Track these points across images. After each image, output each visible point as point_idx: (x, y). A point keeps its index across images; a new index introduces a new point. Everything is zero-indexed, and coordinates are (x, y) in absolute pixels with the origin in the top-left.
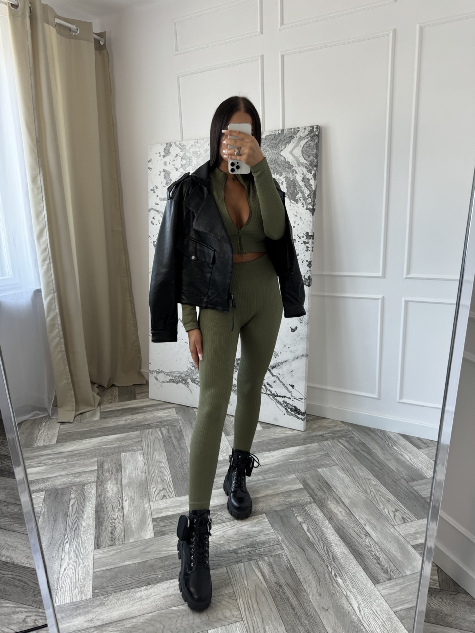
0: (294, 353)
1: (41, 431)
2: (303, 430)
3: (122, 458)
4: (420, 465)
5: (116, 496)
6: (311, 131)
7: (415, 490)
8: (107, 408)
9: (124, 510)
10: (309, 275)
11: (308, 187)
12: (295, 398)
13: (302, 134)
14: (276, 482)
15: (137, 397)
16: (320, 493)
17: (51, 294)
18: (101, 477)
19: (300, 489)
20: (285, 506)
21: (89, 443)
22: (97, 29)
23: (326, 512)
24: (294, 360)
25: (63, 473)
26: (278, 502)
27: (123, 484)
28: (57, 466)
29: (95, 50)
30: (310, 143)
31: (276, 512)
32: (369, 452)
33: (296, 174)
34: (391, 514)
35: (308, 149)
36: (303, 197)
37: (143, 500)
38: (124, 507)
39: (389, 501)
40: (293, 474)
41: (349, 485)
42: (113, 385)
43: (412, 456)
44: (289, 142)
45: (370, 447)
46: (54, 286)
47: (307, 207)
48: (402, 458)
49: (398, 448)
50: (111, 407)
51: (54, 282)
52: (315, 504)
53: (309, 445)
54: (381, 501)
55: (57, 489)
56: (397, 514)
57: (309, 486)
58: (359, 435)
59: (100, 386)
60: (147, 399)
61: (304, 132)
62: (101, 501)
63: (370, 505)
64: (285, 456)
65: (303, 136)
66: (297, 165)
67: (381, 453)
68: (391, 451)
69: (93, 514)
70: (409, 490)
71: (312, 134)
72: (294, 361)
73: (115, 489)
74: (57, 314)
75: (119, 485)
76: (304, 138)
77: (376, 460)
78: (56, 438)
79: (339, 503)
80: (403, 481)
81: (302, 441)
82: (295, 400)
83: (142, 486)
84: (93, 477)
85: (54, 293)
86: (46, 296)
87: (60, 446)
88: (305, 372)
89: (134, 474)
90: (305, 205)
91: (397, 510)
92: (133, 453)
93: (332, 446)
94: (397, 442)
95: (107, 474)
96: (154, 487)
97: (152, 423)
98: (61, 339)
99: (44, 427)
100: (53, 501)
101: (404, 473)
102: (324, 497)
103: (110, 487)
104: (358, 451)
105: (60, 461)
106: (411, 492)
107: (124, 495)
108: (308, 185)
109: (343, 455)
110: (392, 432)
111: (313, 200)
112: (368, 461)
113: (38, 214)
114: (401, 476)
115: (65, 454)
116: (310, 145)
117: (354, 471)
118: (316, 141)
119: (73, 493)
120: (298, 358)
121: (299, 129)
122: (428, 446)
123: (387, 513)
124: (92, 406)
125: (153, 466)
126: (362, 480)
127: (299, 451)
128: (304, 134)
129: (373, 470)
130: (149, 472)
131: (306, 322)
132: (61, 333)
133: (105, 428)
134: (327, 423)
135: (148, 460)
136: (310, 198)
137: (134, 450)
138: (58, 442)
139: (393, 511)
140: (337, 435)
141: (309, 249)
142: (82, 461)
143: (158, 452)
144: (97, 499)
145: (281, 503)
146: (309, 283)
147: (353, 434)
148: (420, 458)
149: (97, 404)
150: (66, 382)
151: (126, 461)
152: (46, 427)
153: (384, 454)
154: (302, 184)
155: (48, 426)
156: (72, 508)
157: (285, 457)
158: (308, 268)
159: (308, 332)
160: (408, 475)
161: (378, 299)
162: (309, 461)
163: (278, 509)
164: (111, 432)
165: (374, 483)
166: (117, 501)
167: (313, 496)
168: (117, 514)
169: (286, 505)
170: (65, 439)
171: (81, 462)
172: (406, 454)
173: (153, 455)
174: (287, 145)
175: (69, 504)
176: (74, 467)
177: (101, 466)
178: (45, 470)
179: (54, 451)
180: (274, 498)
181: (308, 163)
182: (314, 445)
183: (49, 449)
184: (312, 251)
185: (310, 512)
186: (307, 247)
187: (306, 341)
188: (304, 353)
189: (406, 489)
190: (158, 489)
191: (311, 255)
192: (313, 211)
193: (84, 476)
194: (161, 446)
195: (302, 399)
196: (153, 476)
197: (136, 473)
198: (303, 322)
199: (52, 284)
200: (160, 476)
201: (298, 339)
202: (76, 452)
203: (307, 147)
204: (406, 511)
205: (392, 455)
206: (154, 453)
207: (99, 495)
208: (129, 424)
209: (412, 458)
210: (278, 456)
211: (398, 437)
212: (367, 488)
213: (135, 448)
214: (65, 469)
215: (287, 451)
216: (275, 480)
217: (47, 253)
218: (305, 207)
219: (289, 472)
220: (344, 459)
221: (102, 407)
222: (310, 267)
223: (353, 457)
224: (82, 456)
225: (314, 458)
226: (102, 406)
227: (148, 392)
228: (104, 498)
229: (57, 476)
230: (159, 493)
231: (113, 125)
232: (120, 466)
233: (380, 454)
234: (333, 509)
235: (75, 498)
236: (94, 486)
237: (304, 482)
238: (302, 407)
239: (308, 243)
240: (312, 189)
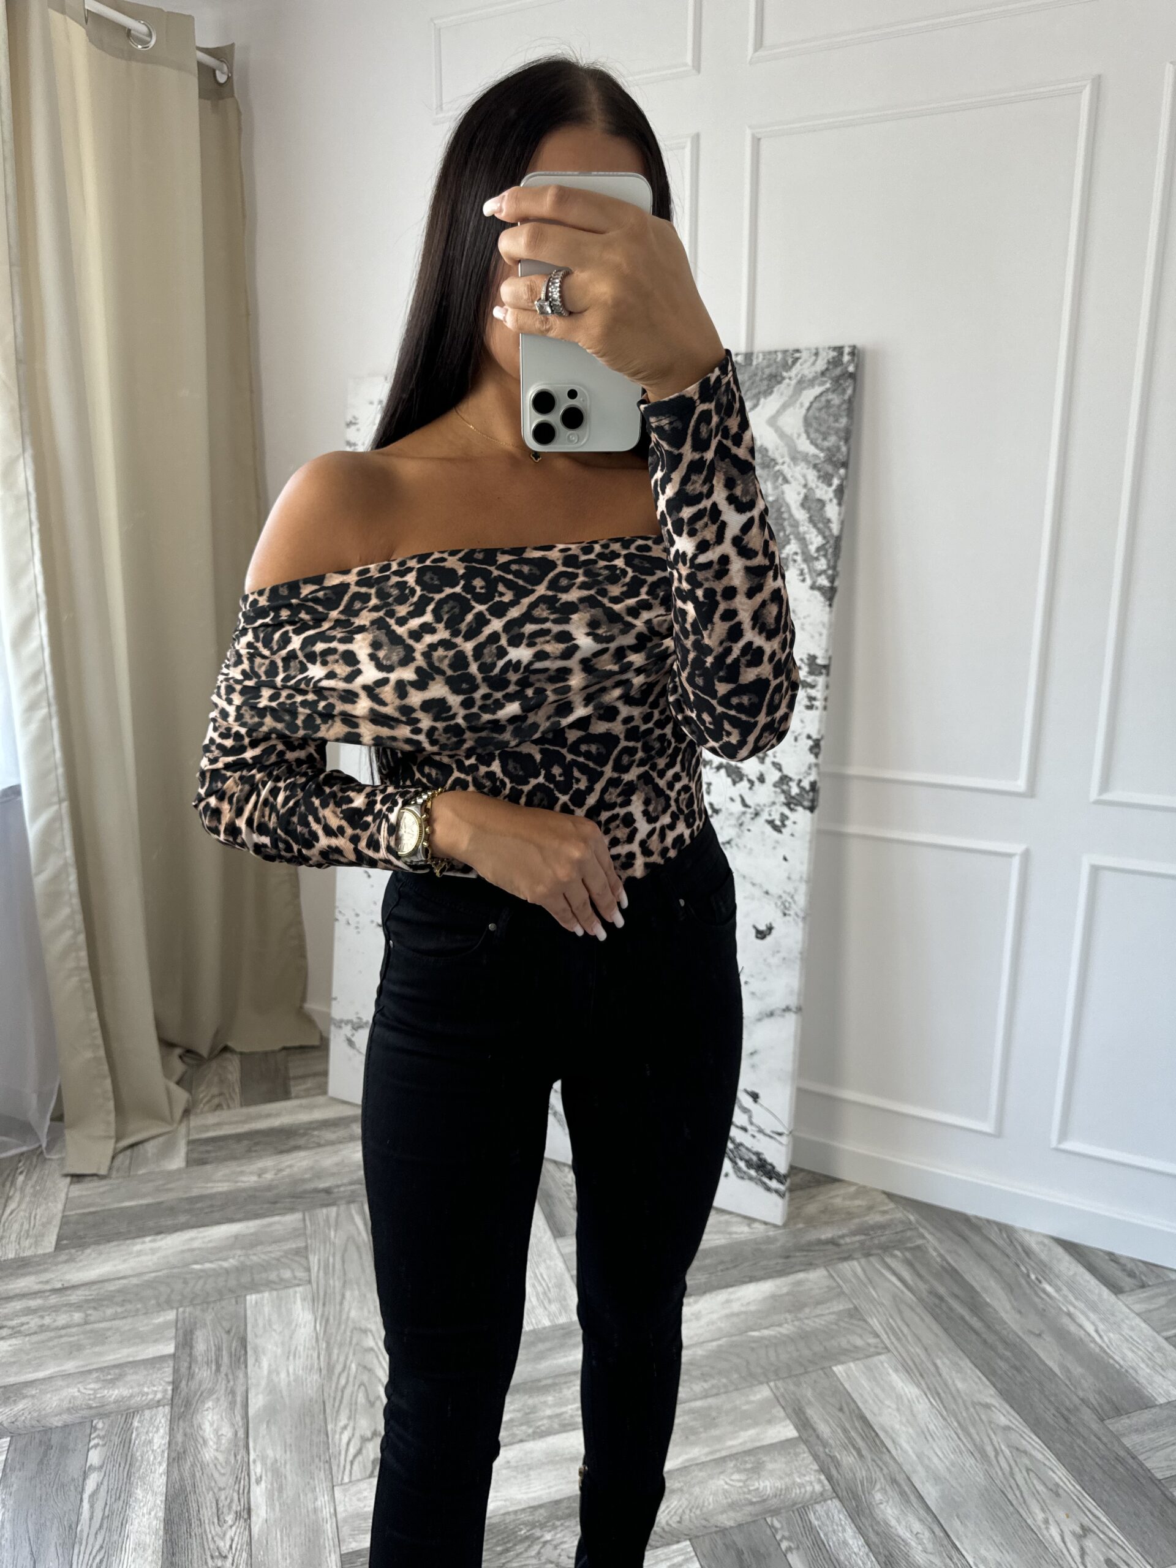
0: (761, 999)
1: (12, 1206)
2: (779, 1221)
3: (249, 1313)
4: (1130, 1354)
5: (227, 1462)
6: (836, 362)
7: (1127, 1450)
8: (207, 1128)
9: (254, 1518)
10: (812, 778)
11: (820, 525)
12: (761, 1131)
13: (806, 368)
14: (714, 1414)
15: (294, 1090)
16: (848, 1459)
17: (49, 805)
18: (184, 1383)
19: (788, 1440)
20: (750, 1508)
21: (153, 1251)
22: (207, 37)
23: (872, 1535)
24: (759, 1020)
25: (70, 1366)
26: (725, 1492)
27: (251, 1412)
28: (51, 1339)
29: (202, 96)
30: (830, 396)
31: (723, 1531)
32: (975, 1303)
33: (786, 487)
34: (1069, 1545)
35: (823, 414)
36: (803, 553)
37: (312, 1478)
38: (253, 1506)
39: (1055, 1491)
40: (761, 1383)
41: (932, 1427)
42: (226, 1049)
43: (1101, 1320)
44: (768, 392)
45: (975, 1284)
46: (62, 783)
47: (814, 582)
48: (1073, 1328)
49: (1058, 1290)
50: (219, 1125)
51: (61, 770)
52: (836, 1502)
53: (801, 1276)
54: (1035, 1494)
55: (48, 1430)
56: (1089, 1544)
57: (814, 1430)
58: (940, 1241)
59: (189, 1053)
60: (321, 1099)
61: (814, 364)
62: (182, 1479)
63: (1001, 1508)
64: (733, 1315)
65: (810, 376)
66: (787, 459)
67: (1008, 1307)
68: (1037, 1300)
69: (156, 1533)
70: (1109, 1449)
71: (838, 371)
72: (759, 1024)
73: (227, 1431)
74: (66, 865)
75: (238, 1418)
76: (812, 383)
77: (996, 1333)
78: (55, 1231)
79: (908, 1501)
80: (1087, 1415)
81: (780, 1261)
82: (759, 1136)
83: (308, 1421)
84: (159, 1386)
85: (60, 802)
86: (36, 812)
87: (66, 1262)
88: (791, 1058)
89: (283, 1375)
90: (807, 577)
91: (1086, 1531)
92: (283, 1293)
93: (865, 1280)
94: (1051, 1269)
95: (204, 1373)
96: (345, 1427)
97: (338, 1186)
98: (77, 933)
99: (22, 1190)
100: (31, 1479)
101: (1088, 1385)
102: (861, 1474)
103: (212, 1425)
104: (941, 1298)
105: (62, 1319)
106: (1118, 1458)
107: (252, 1456)
108: (818, 519)
109: (900, 1312)
110: (1031, 1233)
111: (832, 563)
112: (974, 1337)
113: (16, 575)
114: (1081, 1394)
115: (79, 1292)
116: (828, 401)
117: (940, 1375)
118: (849, 392)
119: (96, 1446)
120: (771, 1014)
121: (797, 355)
122: (1143, 1286)
123: (1058, 1539)
124: (161, 1118)
125: (341, 1345)
126: (967, 1409)
127: (774, 1297)
128: (814, 369)
129: (994, 1372)
130: (330, 1368)
131: (801, 914)
132: (79, 918)
133: (201, 1198)
134: (844, 1199)
135: (327, 1320)
136: (825, 556)
137: (285, 1284)
138: (58, 1247)
139: (1074, 1533)
140: (876, 1241)
141: (816, 703)
142: (129, 1320)
143: (356, 1293)
144: (168, 1473)
145: (735, 1497)
146: (813, 801)
147: (923, 1237)
148: (1126, 1331)
149: (178, 1112)
150: (89, 1055)
151: (261, 1323)
152: (29, 1190)
153: (1020, 1312)
154: (801, 515)
155: (33, 1187)
156: (92, 1507)
157: (735, 1320)
158: (811, 759)
159: (804, 942)
160: (1100, 1393)
161: (1010, 855)
162: (804, 1336)
163: (727, 1520)
164: (217, 1216)
165: (1003, 1421)
166: (231, 1481)
167: (827, 1467)
168: (231, 1533)
169: (752, 1503)
170: (80, 1238)
171: (124, 1325)
172: (1083, 1313)
173: (341, 1303)
174: (762, 400)
175: (83, 1489)
176: (103, 1344)
177: (185, 1342)
178: (15, 1353)
179: (47, 1282)
180: (711, 1477)
181: (822, 455)
182: (816, 1278)
183: (30, 1274)
184: (825, 708)
185: (826, 1535)
186: (811, 699)
187: (797, 966)
188: (793, 1002)
189: (1101, 1446)
190: (357, 1435)
191: (820, 721)
192: (830, 594)
193: (131, 1377)
194: (363, 1271)
195: (780, 1134)
196: (343, 1381)
197: (291, 1370)
198: (792, 912)
199: (52, 776)
200: (362, 1384)
201: (775, 961)
202: (112, 1287)
203: (820, 410)
204: (1115, 1533)
205: (1042, 1314)
206: (343, 1296)
207: (177, 1456)
208: (269, 1188)
209: (1101, 1327)
210: (715, 1316)
211: (1050, 1250)
212: (986, 1440)
213: (287, 1274)
214: (75, 1349)
215: (739, 1299)
216: (710, 1408)
217: (40, 687)
218: (809, 582)
219: (751, 1375)
220: (905, 1330)
221: (195, 1121)
222: (816, 755)
223: (929, 1319)
224: (130, 1302)
225: (819, 1323)
226: (192, 1117)
227: (325, 1074)
228: (193, 1465)
229: (50, 1378)
230: (359, 1452)
231: (248, 314)
232: (243, 1342)
233: (1007, 1312)
234: (893, 1523)
235: (101, 1467)
236: (162, 1416)
237: (797, 1414)
238: (779, 1157)
239: (812, 687)
240: (830, 530)
